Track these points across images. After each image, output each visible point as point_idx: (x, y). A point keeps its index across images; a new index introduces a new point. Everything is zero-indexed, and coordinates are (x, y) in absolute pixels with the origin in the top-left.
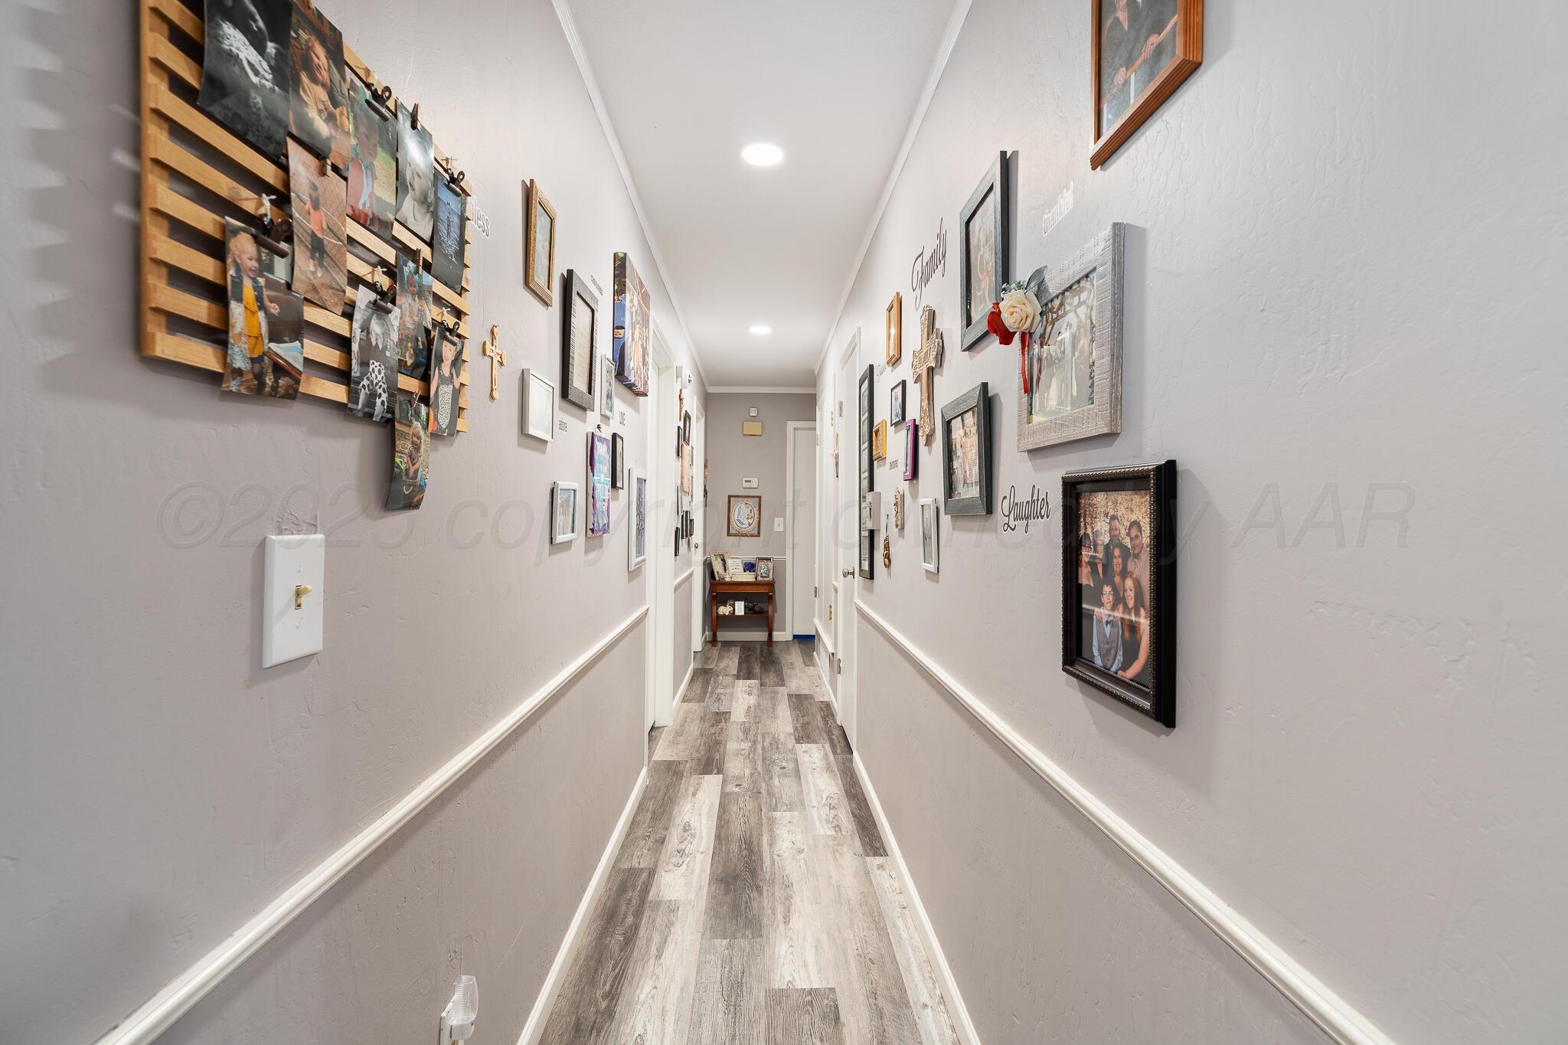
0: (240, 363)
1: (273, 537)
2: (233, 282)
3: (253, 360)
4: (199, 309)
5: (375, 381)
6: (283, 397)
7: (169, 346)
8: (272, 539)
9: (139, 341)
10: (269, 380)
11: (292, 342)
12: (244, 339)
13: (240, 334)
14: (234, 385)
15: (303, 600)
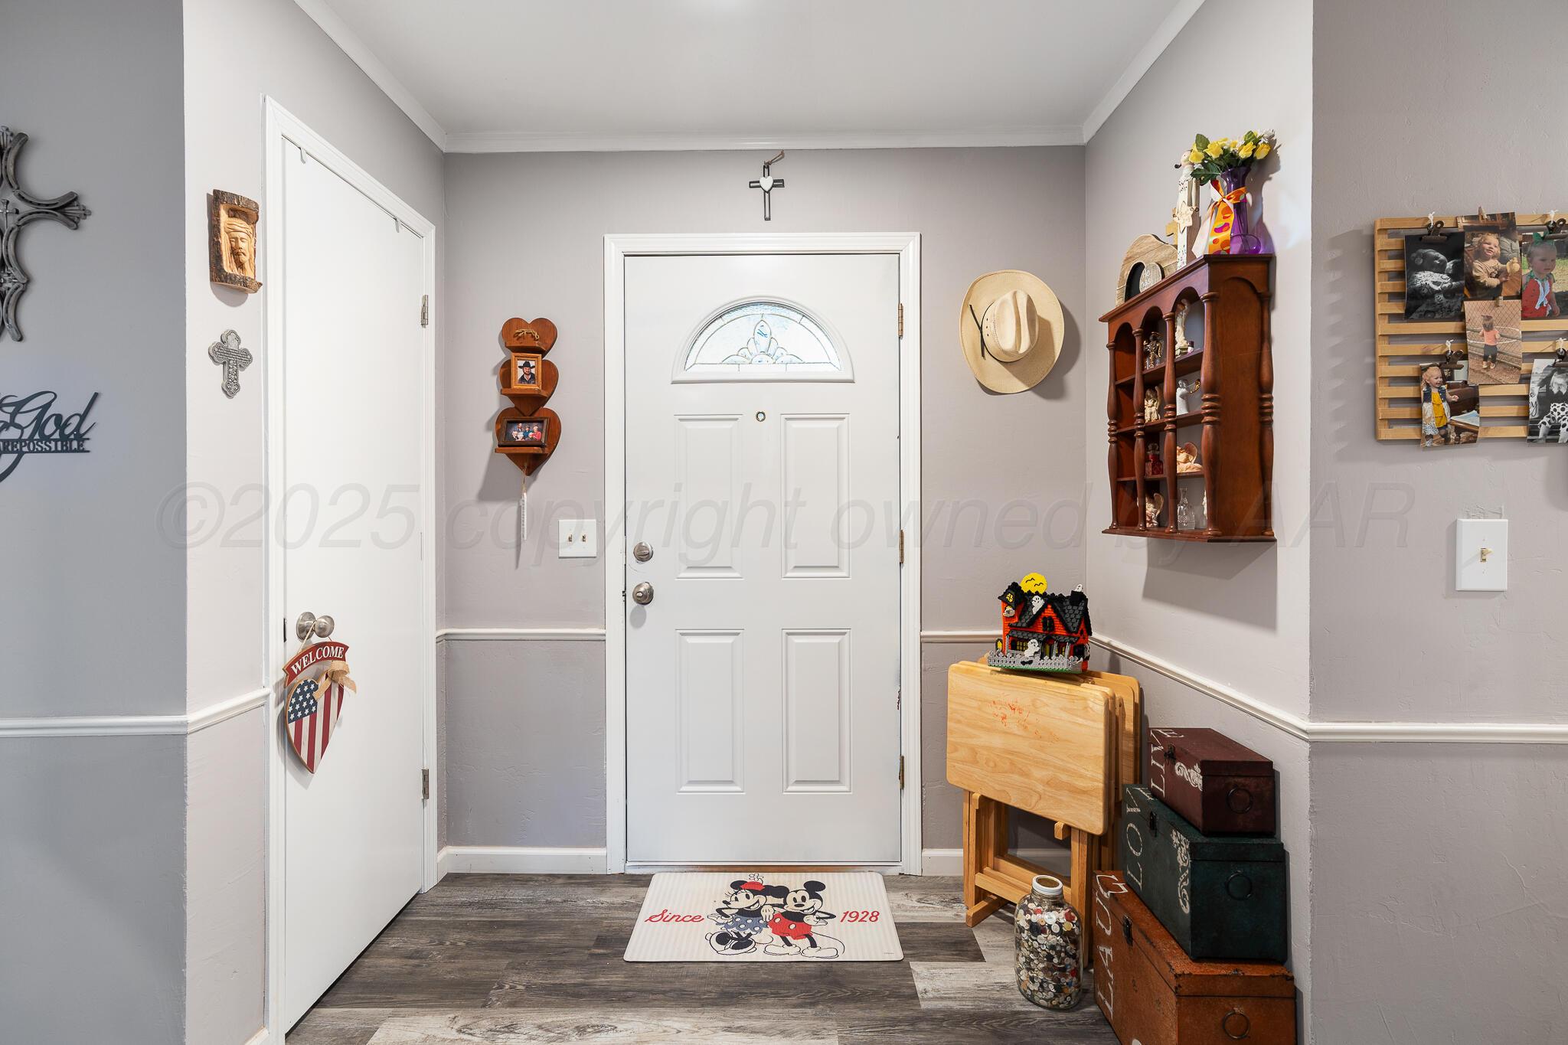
0: (1430, 432)
1: (1463, 520)
2: (1424, 394)
3: (1439, 429)
4: (1406, 412)
5: (1557, 417)
6: (1465, 443)
7: (1386, 433)
8: (1461, 522)
9: (1376, 433)
10: (1453, 436)
11: (1468, 412)
12: (1432, 420)
13: (1430, 418)
14: (1428, 444)
15: (1487, 557)
